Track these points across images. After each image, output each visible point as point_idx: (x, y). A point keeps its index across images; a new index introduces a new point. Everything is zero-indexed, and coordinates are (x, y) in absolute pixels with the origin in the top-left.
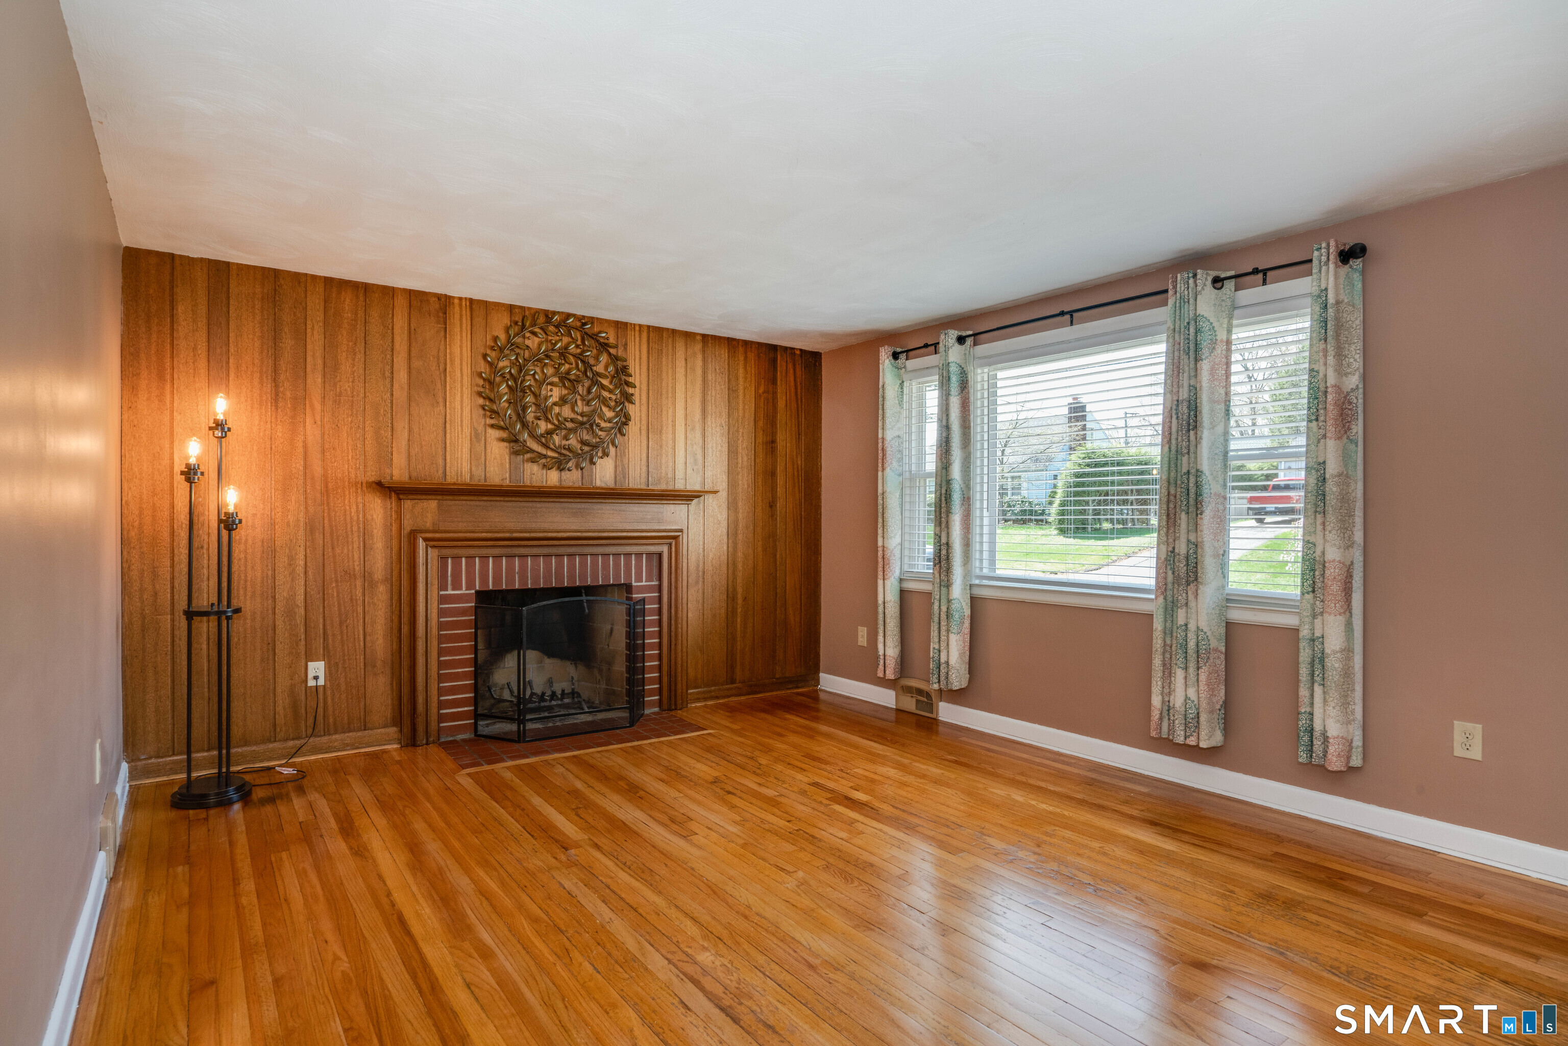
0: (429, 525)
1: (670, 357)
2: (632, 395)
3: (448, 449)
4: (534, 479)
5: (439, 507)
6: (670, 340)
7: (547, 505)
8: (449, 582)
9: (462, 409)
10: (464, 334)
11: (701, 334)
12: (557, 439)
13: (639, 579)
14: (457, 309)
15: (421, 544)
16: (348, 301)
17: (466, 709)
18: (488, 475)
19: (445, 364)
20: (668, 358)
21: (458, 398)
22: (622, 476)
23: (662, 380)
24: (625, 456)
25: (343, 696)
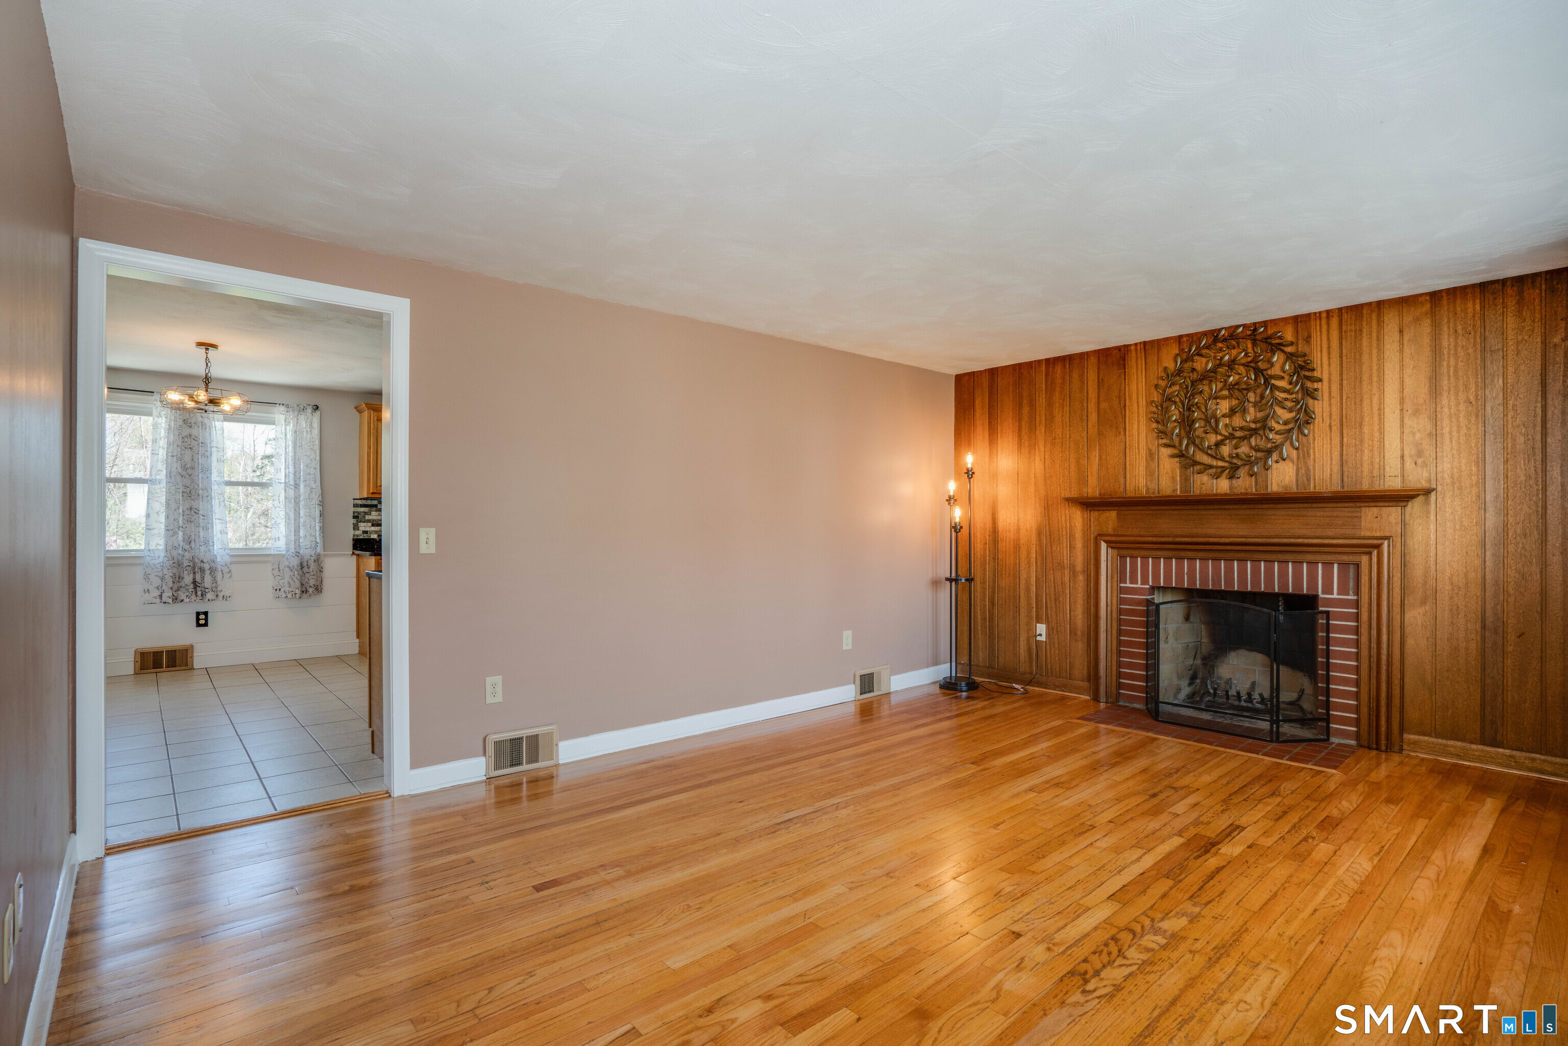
0: (1110, 531)
1: (1374, 335)
2: (1316, 390)
3: (1128, 469)
4: (1204, 489)
5: (1118, 515)
6: (1374, 316)
7: (1211, 512)
8: (1128, 577)
9: (1138, 434)
10: (1139, 373)
11: (1426, 294)
12: (1226, 450)
13: (1328, 589)
14: (1134, 353)
15: (1103, 546)
16: (1059, 371)
17: (1140, 683)
18: (1160, 488)
19: (1125, 401)
20: (1371, 337)
21: (1135, 426)
22: (1305, 479)
23: (1361, 364)
24: (1309, 456)
25: (1057, 652)
